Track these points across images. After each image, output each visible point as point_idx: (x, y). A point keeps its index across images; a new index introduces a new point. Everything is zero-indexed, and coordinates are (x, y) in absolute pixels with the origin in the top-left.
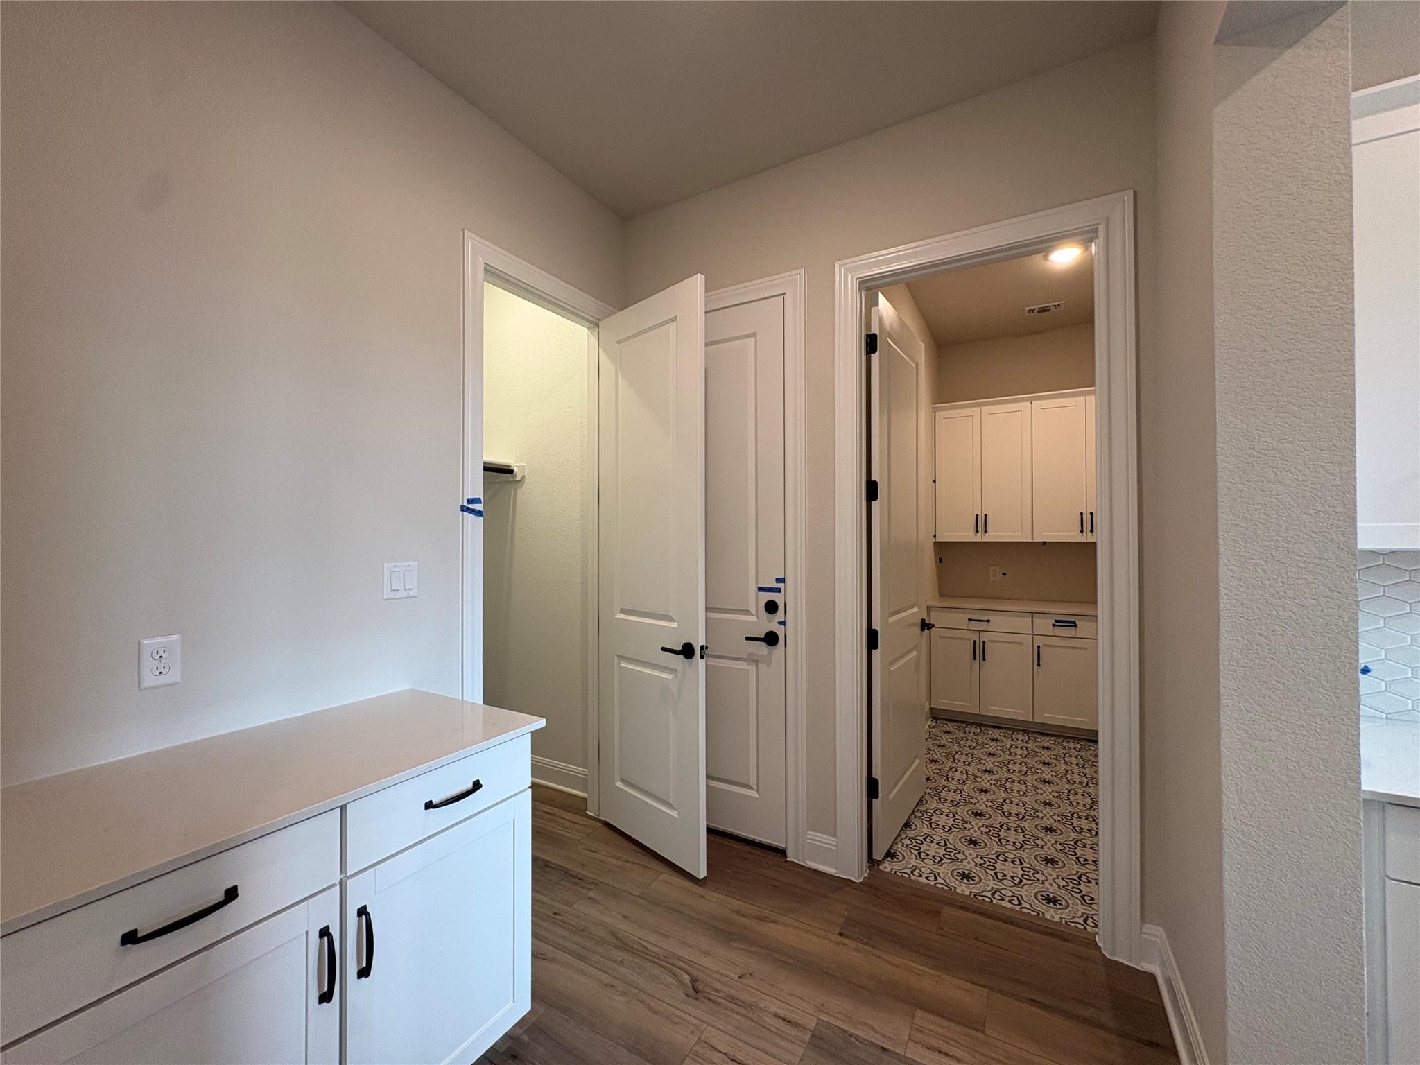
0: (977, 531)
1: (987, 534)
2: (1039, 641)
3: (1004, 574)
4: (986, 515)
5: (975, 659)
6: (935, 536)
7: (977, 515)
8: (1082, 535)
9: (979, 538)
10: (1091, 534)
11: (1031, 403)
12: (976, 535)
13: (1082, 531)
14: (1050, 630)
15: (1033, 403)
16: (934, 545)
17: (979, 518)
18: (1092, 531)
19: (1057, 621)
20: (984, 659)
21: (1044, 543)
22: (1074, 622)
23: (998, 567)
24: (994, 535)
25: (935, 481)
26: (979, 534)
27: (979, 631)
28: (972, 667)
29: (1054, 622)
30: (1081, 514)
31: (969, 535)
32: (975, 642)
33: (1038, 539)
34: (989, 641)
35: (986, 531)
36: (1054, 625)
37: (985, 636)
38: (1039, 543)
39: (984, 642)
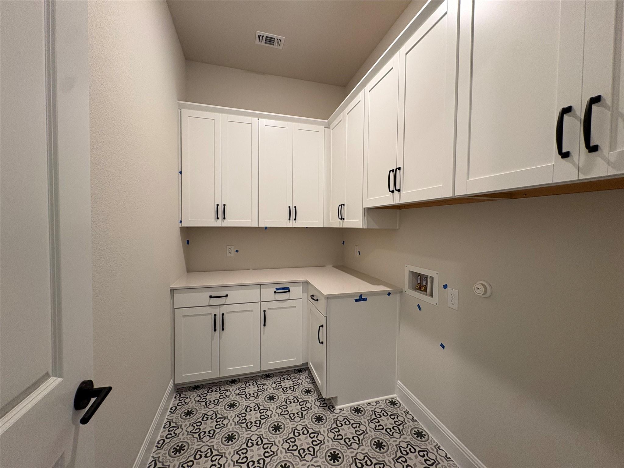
0: (218, 218)
1: (225, 221)
2: (265, 306)
3: (237, 251)
4: (224, 205)
5: (215, 330)
6: (181, 222)
7: (218, 205)
8: (290, 223)
9: (219, 224)
10: (294, 221)
11: (258, 119)
12: (216, 222)
13: (289, 219)
14: (272, 296)
15: (260, 119)
16: (181, 230)
17: (219, 207)
18: (295, 219)
19: (277, 289)
20: (223, 329)
21: (266, 228)
22: (288, 288)
23: (233, 246)
24: (230, 222)
25: (181, 173)
26: (219, 220)
27: (219, 305)
28: (212, 339)
29: (275, 290)
30: (289, 207)
31: (211, 222)
32: (215, 315)
33: (262, 225)
34: (228, 312)
35: (224, 218)
36: (275, 292)
37: (223, 310)
38: (263, 228)
39: (223, 314)
